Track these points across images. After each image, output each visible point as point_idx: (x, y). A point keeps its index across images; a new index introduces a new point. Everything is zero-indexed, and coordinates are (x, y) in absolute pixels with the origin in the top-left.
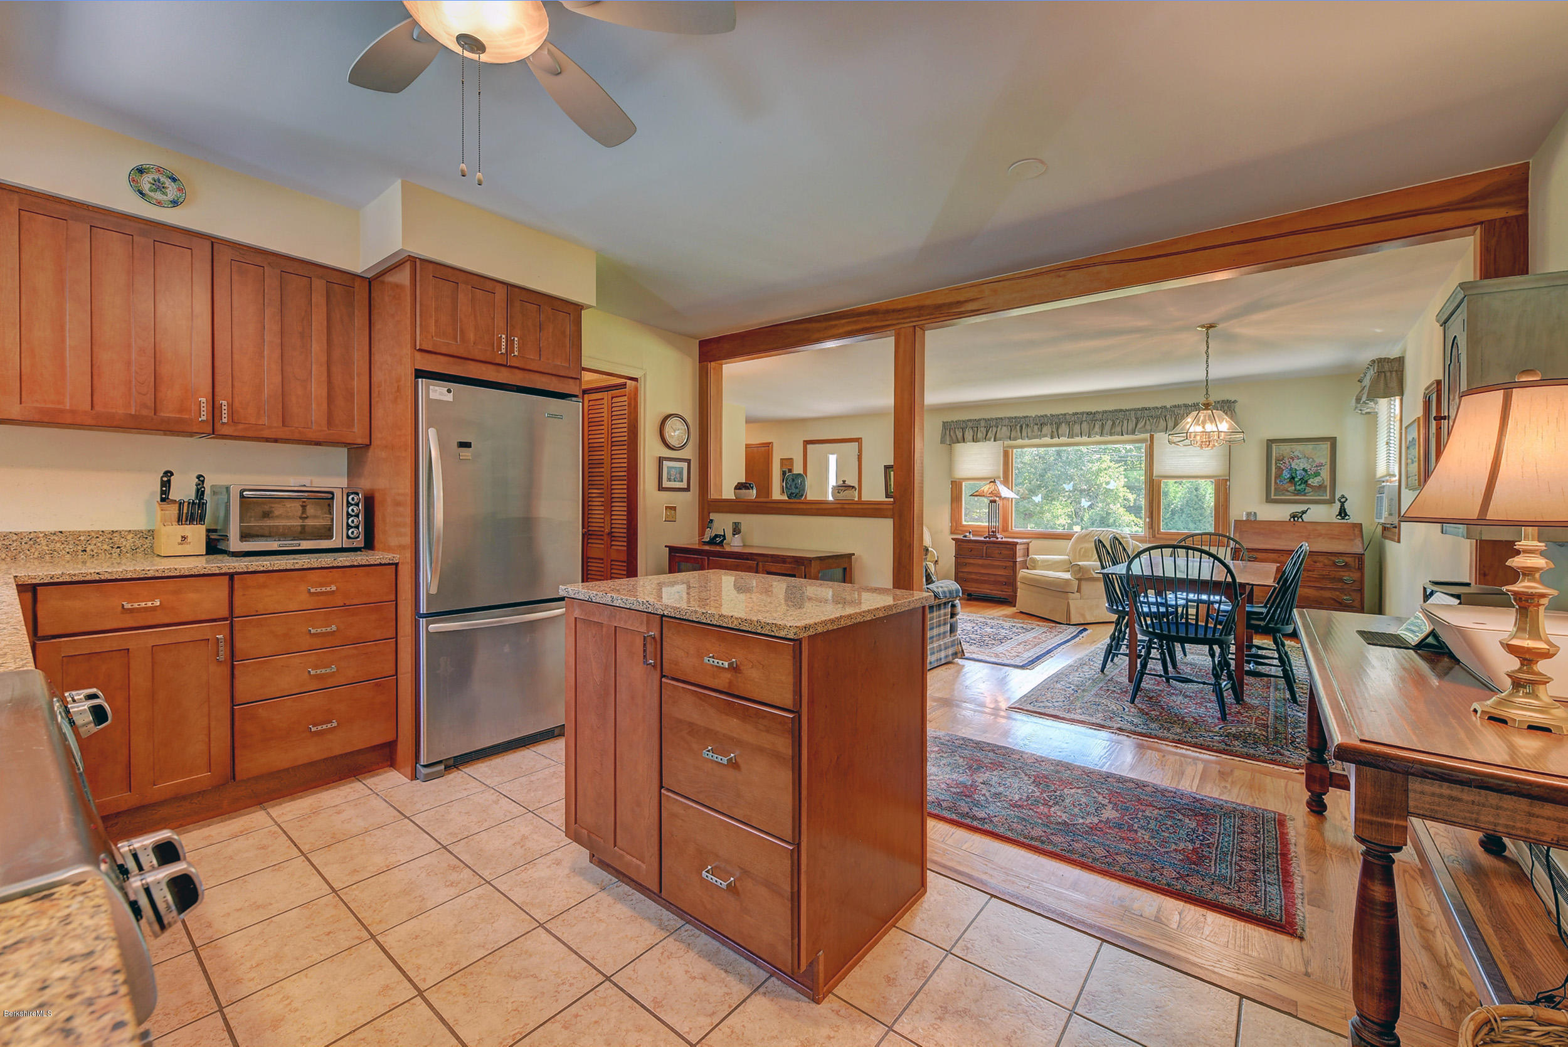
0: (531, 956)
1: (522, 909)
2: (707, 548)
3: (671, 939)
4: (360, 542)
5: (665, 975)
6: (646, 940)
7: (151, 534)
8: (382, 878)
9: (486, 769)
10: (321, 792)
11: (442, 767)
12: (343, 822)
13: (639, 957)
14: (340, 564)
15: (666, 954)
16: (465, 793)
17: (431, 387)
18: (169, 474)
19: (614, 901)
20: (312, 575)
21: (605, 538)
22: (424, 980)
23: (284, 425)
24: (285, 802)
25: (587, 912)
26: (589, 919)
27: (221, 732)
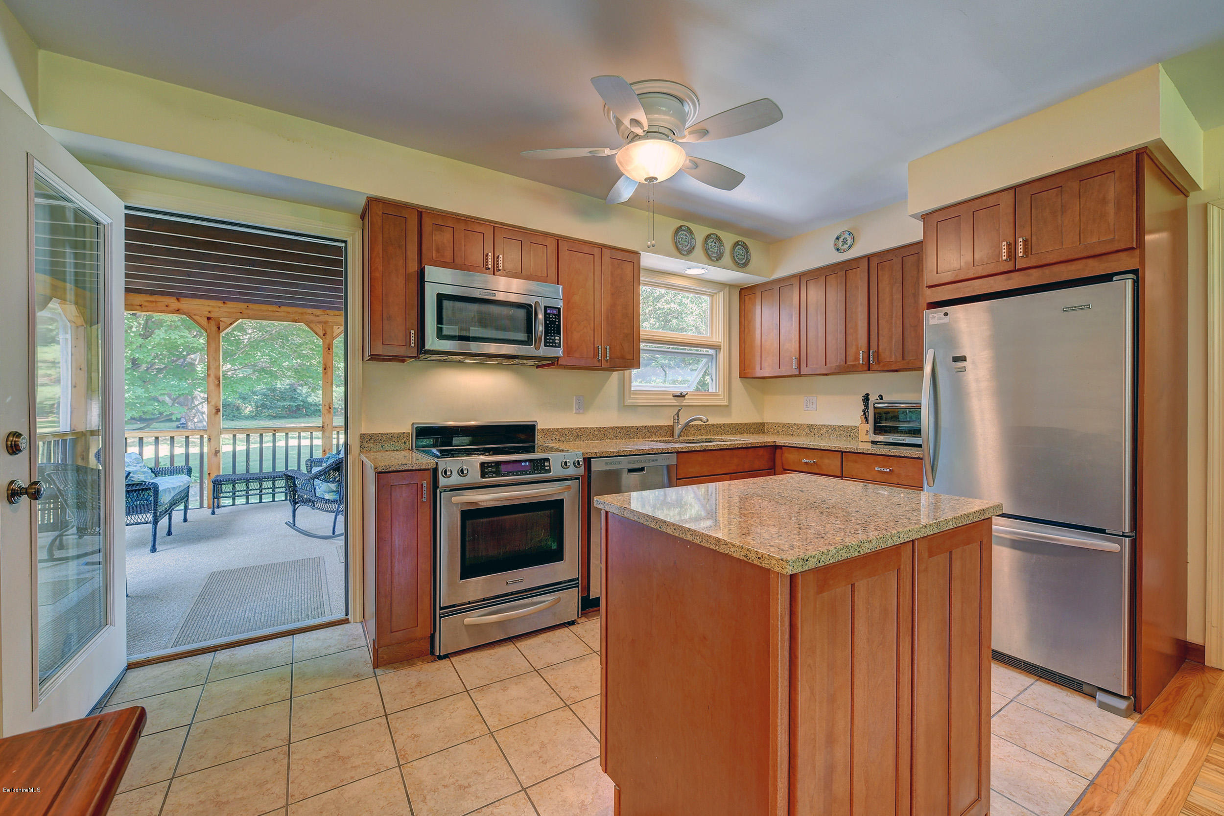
7: (856, 428)
17: (930, 315)
18: (867, 395)
20: (879, 459)
23: (903, 360)
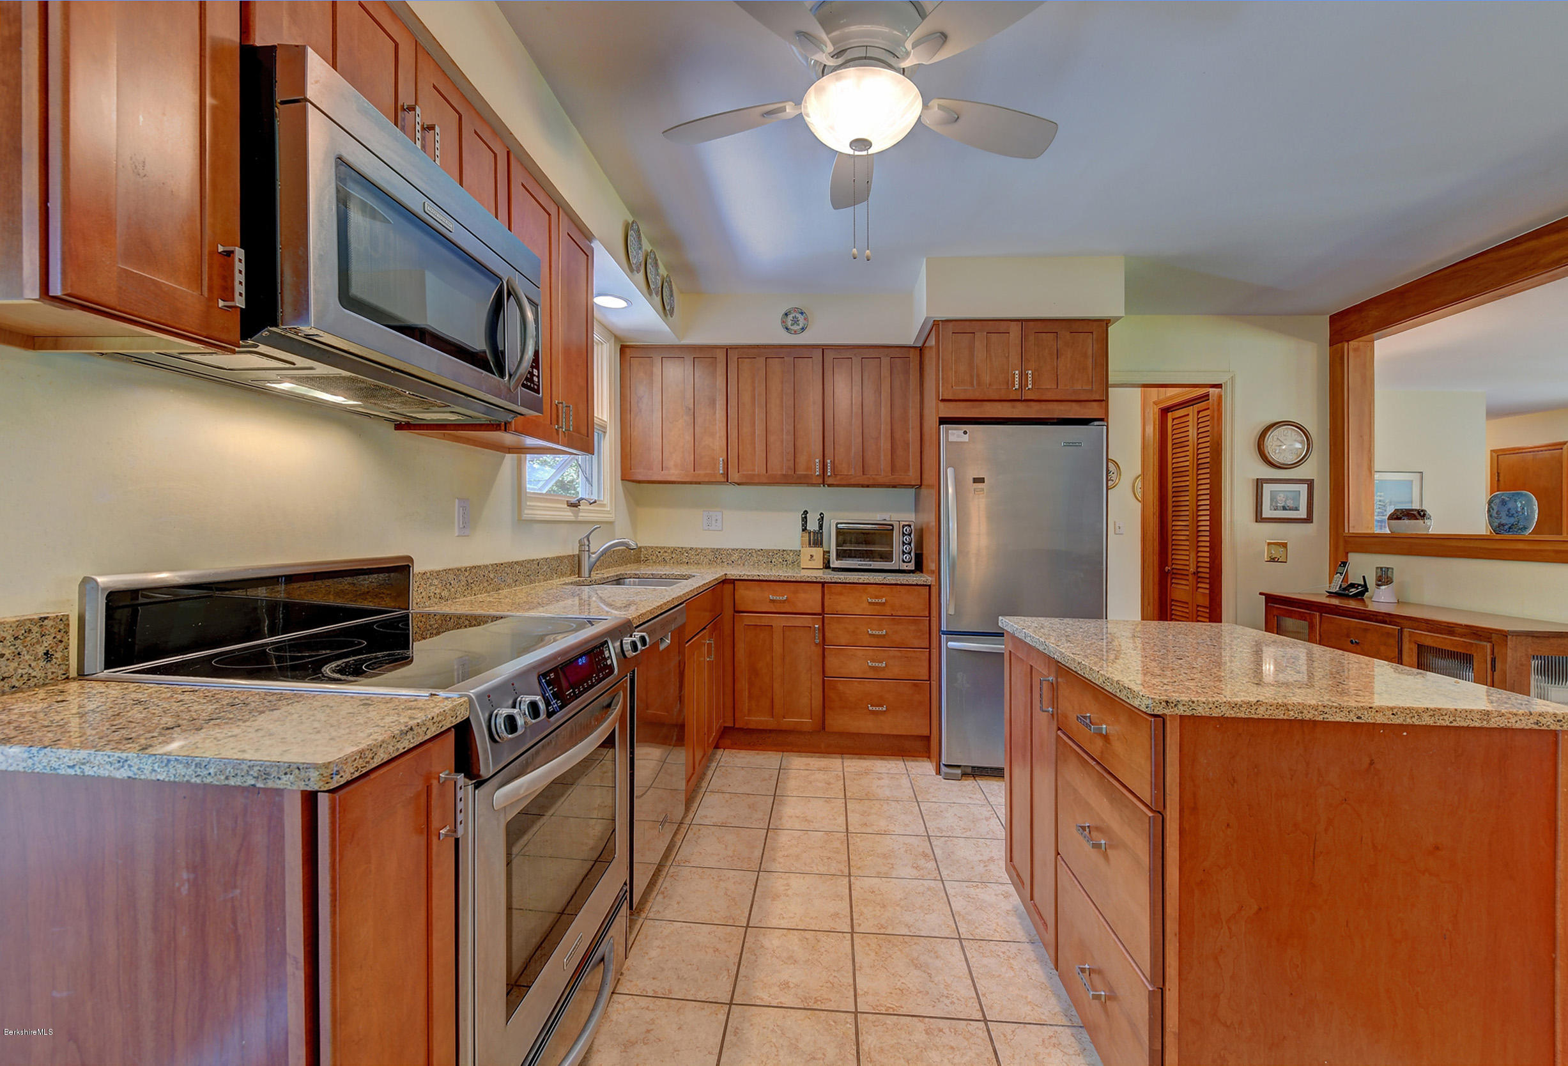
0: (937, 957)
1: (954, 917)
2: (1335, 602)
3: (1068, 1031)
4: (911, 566)
5: (1040, 1057)
6: (1043, 1014)
8: (878, 838)
9: (997, 788)
10: (877, 759)
11: (959, 771)
12: (878, 786)
13: (1026, 1023)
14: (888, 582)
15: (1054, 1040)
16: (968, 801)
17: (950, 431)
18: (806, 512)
19: (1035, 959)
20: (871, 589)
21: (1190, 577)
22: (860, 925)
23: (863, 474)
24: (855, 758)
25: (1004, 953)
26: (1002, 960)
27: (818, 694)
